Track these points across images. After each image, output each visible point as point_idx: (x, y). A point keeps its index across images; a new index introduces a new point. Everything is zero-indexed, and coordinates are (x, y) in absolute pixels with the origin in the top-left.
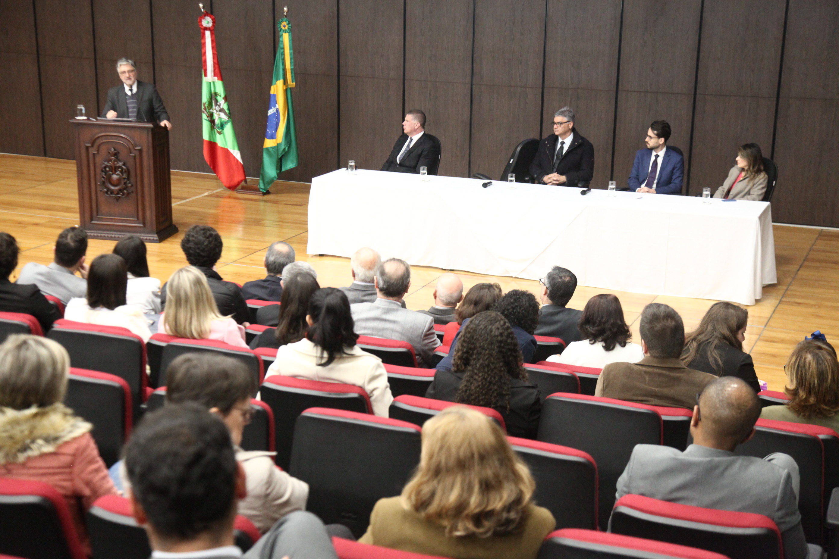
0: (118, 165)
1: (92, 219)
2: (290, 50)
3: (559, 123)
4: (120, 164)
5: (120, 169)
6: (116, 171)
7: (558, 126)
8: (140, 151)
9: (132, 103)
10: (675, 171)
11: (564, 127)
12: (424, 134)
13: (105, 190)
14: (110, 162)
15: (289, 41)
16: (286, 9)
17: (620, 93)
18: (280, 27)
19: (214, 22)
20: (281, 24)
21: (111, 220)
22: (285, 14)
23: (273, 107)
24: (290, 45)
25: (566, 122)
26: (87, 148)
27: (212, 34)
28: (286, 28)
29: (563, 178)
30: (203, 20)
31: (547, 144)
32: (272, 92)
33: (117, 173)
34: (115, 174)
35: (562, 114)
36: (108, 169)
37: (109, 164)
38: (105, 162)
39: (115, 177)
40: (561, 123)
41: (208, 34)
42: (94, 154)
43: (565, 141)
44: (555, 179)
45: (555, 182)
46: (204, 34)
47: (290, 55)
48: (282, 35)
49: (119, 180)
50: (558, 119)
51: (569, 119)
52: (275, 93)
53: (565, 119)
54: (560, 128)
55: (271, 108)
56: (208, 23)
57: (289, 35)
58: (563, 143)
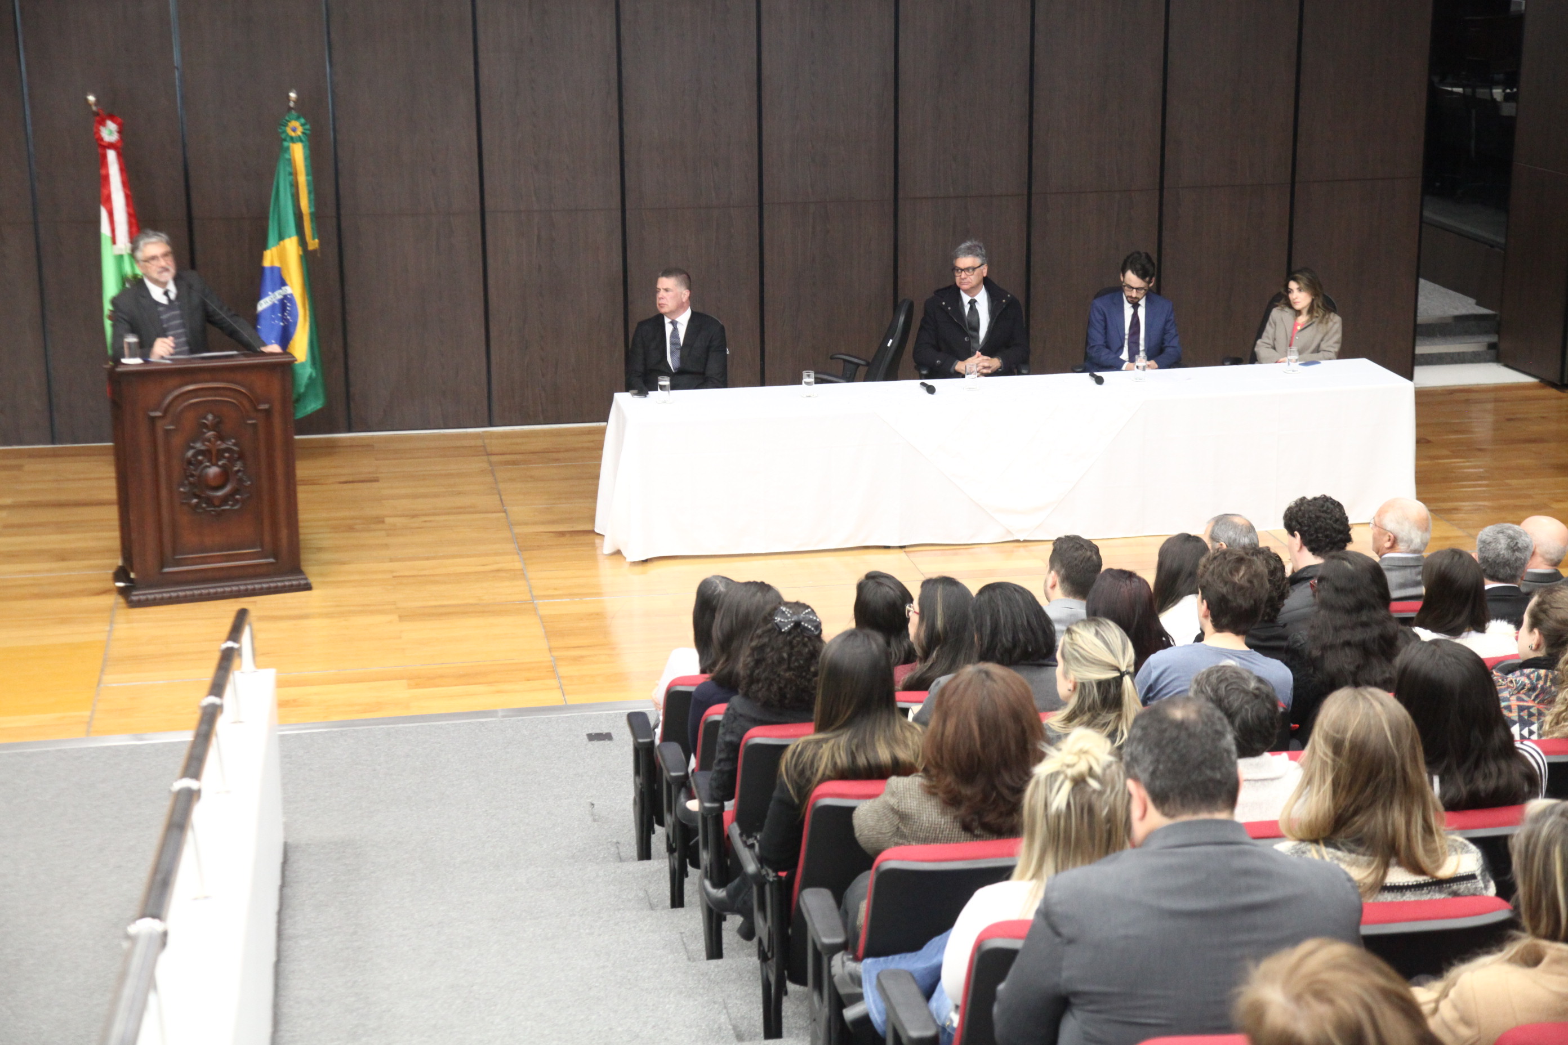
0: (224, 446)
1: (162, 566)
2: (307, 175)
3: (967, 269)
4: (230, 443)
5: (227, 455)
6: (218, 460)
7: (967, 273)
8: (268, 413)
9: (174, 318)
10: (1168, 327)
11: (978, 275)
12: (693, 314)
13: (195, 501)
14: (207, 443)
15: (306, 159)
16: (293, 95)
17: (901, 202)
18: (285, 132)
19: (120, 132)
20: (286, 125)
21: (204, 560)
22: (292, 104)
23: (270, 293)
24: (306, 166)
25: (979, 267)
26: (153, 420)
27: (120, 156)
28: (299, 132)
29: (996, 363)
30: (102, 129)
31: (946, 306)
32: (267, 263)
33: (220, 463)
34: (213, 465)
35: (970, 251)
36: (200, 458)
37: (203, 448)
38: (194, 442)
39: (213, 471)
40: (974, 269)
41: (111, 155)
42: (167, 432)
43: (976, 298)
44: (986, 364)
45: (985, 371)
46: (104, 157)
47: (308, 185)
48: (288, 148)
49: (226, 475)
50: (965, 261)
51: (983, 260)
52: (277, 264)
53: (978, 261)
54: (972, 277)
55: (268, 295)
56: (111, 132)
57: (304, 147)
58: (973, 303)
